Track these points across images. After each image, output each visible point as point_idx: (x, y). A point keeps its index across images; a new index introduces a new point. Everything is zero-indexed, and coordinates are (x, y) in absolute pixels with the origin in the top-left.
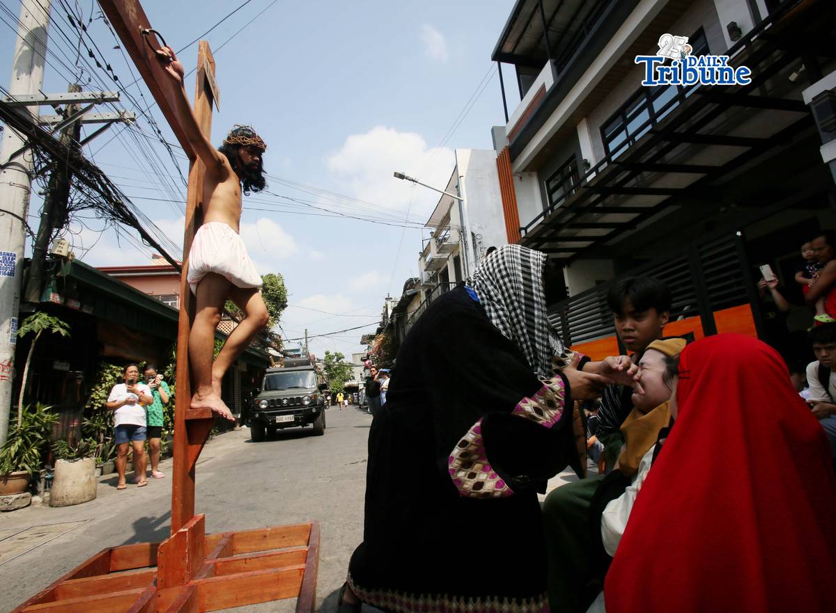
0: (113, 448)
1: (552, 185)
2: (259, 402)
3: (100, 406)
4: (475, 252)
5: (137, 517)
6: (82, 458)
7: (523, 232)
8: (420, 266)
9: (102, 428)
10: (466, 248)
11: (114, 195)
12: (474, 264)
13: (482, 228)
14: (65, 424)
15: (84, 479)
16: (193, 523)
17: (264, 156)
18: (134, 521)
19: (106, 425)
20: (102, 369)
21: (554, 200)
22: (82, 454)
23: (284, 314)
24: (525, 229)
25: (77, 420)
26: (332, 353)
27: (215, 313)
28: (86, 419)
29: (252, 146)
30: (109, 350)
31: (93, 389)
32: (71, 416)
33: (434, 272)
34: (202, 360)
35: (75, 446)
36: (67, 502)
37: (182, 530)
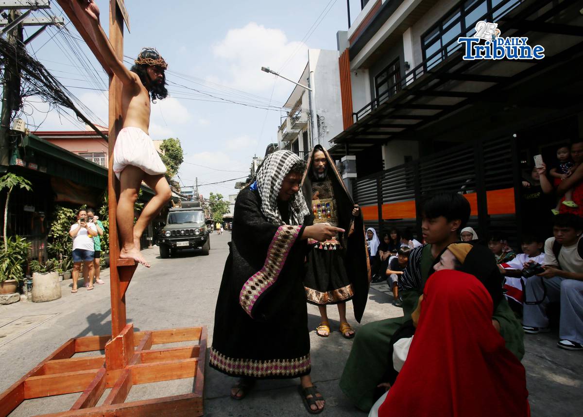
0: (69, 263)
1: (379, 81)
2: (165, 232)
3: (58, 235)
4: (319, 130)
5: (89, 314)
6: (50, 272)
7: (355, 116)
8: (278, 136)
9: (61, 250)
10: (312, 127)
11: (54, 84)
12: (317, 139)
13: (325, 112)
14: (36, 248)
15: (53, 286)
16: (126, 331)
17: (166, 72)
18: (87, 316)
19: (63, 248)
20: (57, 210)
21: (380, 93)
22: (50, 269)
23: (181, 167)
24: (357, 114)
25: (43, 244)
26: (215, 194)
27: (134, 193)
28: (49, 244)
29: (157, 66)
30: (61, 197)
31: (52, 224)
32: (40, 242)
33: (289, 142)
34: (126, 226)
35: (45, 265)
36: (43, 300)
37: (119, 336)
